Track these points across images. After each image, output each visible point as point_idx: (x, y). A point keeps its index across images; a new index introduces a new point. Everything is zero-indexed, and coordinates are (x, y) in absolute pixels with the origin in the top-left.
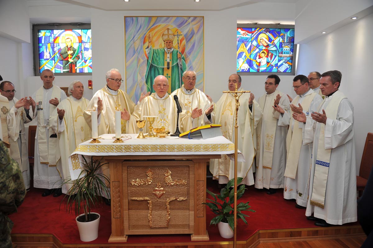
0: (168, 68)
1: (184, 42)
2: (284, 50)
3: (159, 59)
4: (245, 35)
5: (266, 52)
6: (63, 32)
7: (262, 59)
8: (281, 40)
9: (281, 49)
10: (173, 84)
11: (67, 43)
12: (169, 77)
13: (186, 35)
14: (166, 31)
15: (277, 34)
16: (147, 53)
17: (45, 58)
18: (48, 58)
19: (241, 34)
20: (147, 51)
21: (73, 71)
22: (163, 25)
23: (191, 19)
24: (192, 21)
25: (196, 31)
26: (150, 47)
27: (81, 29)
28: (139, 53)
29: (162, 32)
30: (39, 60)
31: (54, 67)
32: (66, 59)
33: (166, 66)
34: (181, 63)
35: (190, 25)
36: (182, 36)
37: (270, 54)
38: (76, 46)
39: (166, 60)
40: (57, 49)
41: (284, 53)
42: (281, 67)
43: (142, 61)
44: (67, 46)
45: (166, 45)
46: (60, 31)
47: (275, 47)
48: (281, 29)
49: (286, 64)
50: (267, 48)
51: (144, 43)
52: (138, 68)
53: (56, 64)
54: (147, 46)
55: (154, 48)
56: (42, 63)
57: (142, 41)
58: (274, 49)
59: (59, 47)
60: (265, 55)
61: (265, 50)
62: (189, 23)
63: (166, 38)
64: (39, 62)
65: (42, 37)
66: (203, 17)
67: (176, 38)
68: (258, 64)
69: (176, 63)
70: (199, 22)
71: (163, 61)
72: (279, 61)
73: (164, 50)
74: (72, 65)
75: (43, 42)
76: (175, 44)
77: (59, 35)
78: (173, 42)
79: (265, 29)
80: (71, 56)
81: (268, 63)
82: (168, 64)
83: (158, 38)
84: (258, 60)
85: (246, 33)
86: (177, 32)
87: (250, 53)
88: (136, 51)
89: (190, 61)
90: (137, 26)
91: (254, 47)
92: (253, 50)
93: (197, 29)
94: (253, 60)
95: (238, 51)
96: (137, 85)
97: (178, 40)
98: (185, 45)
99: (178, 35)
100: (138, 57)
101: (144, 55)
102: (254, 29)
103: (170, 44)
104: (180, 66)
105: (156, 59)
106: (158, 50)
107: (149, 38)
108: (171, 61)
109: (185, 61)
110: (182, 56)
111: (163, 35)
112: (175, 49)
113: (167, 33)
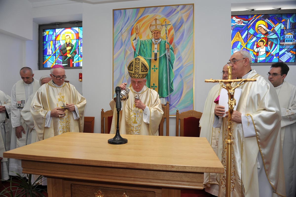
0: (156, 60)
1: (173, 31)
2: (286, 37)
3: (147, 50)
4: (240, 23)
5: (265, 41)
6: (63, 31)
7: (260, 48)
8: (283, 26)
9: (283, 36)
10: (161, 76)
11: (66, 40)
12: (157, 69)
13: (174, 25)
14: (154, 22)
15: (278, 20)
16: (134, 45)
17: (48, 54)
18: (50, 54)
19: (236, 22)
20: (134, 43)
21: (71, 66)
22: (151, 15)
23: (180, 7)
24: (181, 10)
25: (185, 20)
26: (137, 39)
27: (79, 27)
28: (127, 45)
29: (150, 23)
30: (43, 56)
31: (55, 62)
32: (65, 55)
33: (153, 58)
34: (169, 54)
35: (179, 14)
36: (170, 26)
37: (269, 43)
38: (74, 42)
39: (154, 51)
40: (58, 46)
41: (287, 41)
42: (282, 57)
43: (129, 52)
44: (66, 43)
45: (153, 36)
46: (61, 30)
47: (275, 35)
48: (282, 14)
49: (289, 53)
50: (266, 36)
51: (132, 34)
52: (126, 60)
53: (56, 59)
54: (134, 38)
55: (141, 40)
56: (45, 59)
57: (130, 33)
58: (275, 36)
59: (59, 44)
60: (264, 44)
61: (263, 38)
62: (178, 12)
63: (153, 28)
64: (43, 58)
65: (46, 36)
66: (193, 5)
67: (164, 28)
68: (255, 54)
69: (164, 54)
70: (189, 10)
71: (150, 52)
72: (281, 50)
73: (152, 41)
74: (70, 60)
75: (47, 40)
76: (163, 34)
77: (60, 33)
78: (161, 32)
79: (262, 16)
80: (69, 52)
81: (267, 52)
82: (156, 55)
83: (146, 29)
84: (256, 50)
85: (242, 21)
86: (165, 22)
87: (246, 43)
88: (123, 43)
89: (179, 51)
90: (124, 18)
91: (250, 35)
92: (249, 39)
93: (187, 18)
94: (250, 50)
95: (232, 40)
96: (124, 77)
97: (166, 30)
98: (173, 35)
99: (166, 25)
100: (125, 49)
101: (131, 47)
102: (251, 16)
103: (158, 34)
104: (168, 57)
105: (143, 51)
106: (145, 41)
107: (136, 30)
108: (159, 52)
109: (173, 52)
110: (170, 46)
111: (151, 25)
112: (163, 40)
113: (155, 24)
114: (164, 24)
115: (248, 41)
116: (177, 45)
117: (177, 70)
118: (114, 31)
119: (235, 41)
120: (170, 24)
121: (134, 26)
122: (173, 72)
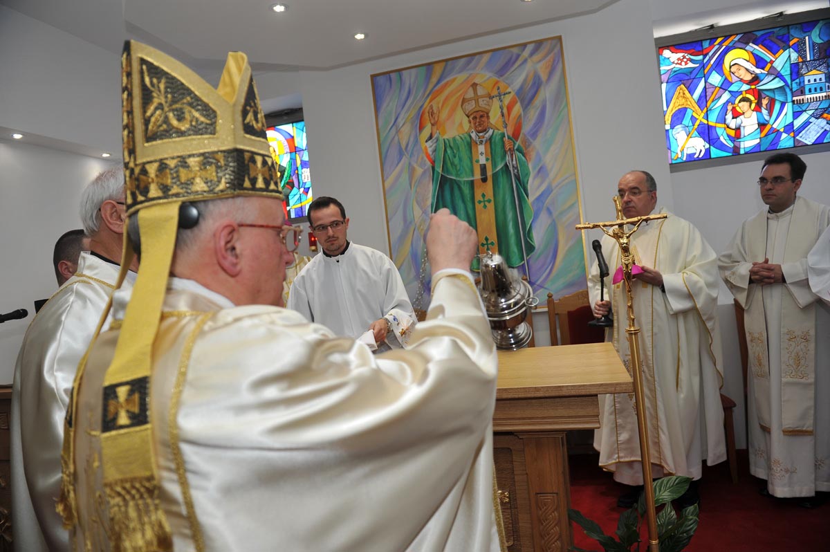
0: (484, 180)
1: (517, 108)
2: (806, 83)
3: (460, 160)
4: (683, 63)
5: (752, 98)
7: (742, 117)
8: (794, 55)
9: (797, 81)
10: (500, 217)
12: (489, 201)
13: (520, 93)
14: (471, 91)
15: (779, 43)
16: (430, 151)
19: (673, 63)
20: (430, 147)
22: (462, 77)
23: (530, 48)
24: (532, 54)
25: (544, 77)
26: (435, 136)
27: (292, 123)
28: (412, 153)
29: (461, 95)
33: (478, 176)
34: (514, 162)
35: (529, 66)
36: (510, 96)
37: (765, 102)
38: (285, 161)
39: (477, 161)
41: (810, 91)
42: (803, 132)
43: (419, 171)
45: (472, 125)
47: (777, 79)
48: (788, 26)
49: (820, 120)
50: (753, 87)
51: (421, 128)
52: (413, 189)
54: (428, 135)
55: (446, 137)
57: (416, 125)
58: (777, 83)
60: (750, 106)
61: (747, 91)
62: (525, 61)
63: (471, 106)
66: (559, 38)
67: (496, 103)
68: (732, 133)
69: (503, 164)
70: (550, 52)
71: (469, 164)
72: (797, 114)
73: (470, 137)
76: (495, 117)
78: (490, 115)
79: (739, 36)
81: (762, 126)
82: (483, 168)
83: (453, 111)
84: (733, 123)
85: (687, 57)
86: (496, 88)
87: (706, 109)
88: (404, 150)
89: (538, 154)
90: (400, 91)
91: (713, 89)
92: (712, 98)
93: (548, 71)
94: (717, 125)
95: (668, 107)
96: (414, 230)
97: (501, 108)
98: (520, 116)
99: (500, 95)
100: (410, 164)
101: (422, 158)
102: (708, 41)
103: (483, 119)
104: (514, 171)
105: (452, 164)
106: (454, 139)
107: (430, 115)
108: (490, 161)
109: (525, 157)
110: (515, 144)
111: (464, 101)
112: (496, 131)
113: (472, 95)
114: (495, 92)
115: (708, 106)
116: (531, 140)
117: (538, 199)
118: (380, 125)
119: (677, 109)
120: (510, 93)
121: (426, 108)
122: (530, 205)
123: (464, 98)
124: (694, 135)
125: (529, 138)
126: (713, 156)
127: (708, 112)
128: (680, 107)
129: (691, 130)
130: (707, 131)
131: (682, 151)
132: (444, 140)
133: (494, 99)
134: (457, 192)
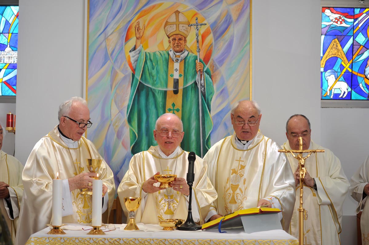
0: (176, 92)
1: (210, 38)
3: (158, 72)
4: (339, 22)
10: (186, 125)
12: (178, 110)
13: (214, 25)
14: (174, 16)
16: (132, 60)
19: (332, 20)
20: (133, 56)
22: (167, 4)
25: (234, 17)
26: (138, 49)
28: (116, 59)
29: (165, 18)
33: (171, 88)
34: (202, 82)
35: (223, 6)
36: (206, 27)
39: (172, 76)
43: (121, 75)
45: (171, 45)
51: (127, 39)
52: (113, 91)
54: (133, 46)
55: (148, 51)
57: (123, 36)
62: (221, 1)
63: (172, 29)
67: (193, 31)
69: (193, 82)
71: (165, 77)
73: (169, 54)
76: (191, 41)
78: (187, 39)
82: (176, 82)
83: (156, 30)
85: (342, 18)
86: (195, 18)
87: (351, 60)
88: (109, 55)
89: (222, 78)
90: (112, 5)
91: (358, 47)
92: (357, 53)
93: (238, 13)
94: (359, 74)
95: (324, 54)
96: (110, 125)
97: (197, 35)
98: (211, 45)
99: (197, 25)
100: (113, 68)
101: (125, 65)
102: (359, 9)
103: (181, 42)
104: (201, 88)
105: (150, 74)
106: (155, 54)
107: (137, 30)
108: (182, 77)
109: (211, 79)
110: (204, 66)
111: (167, 24)
112: (190, 53)
113: (175, 20)
114: (193, 22)
115: (354, 57)
116: (218, 66)
117: (218, 114)
118: (90, 31)
119: (330, 57)
120: (206, 24)
121: (133, 23)
122: (211, 118)
123: (167, 21)
124: (340, 80)
125: (217, 64)
126: (353, 98)
127: (353, 63)
128: (333, 56)
129: (339, 75)
130: (350, 78)
131: (331, 91)
132: (146, 53)
133: (192, 27)
134: (151, 99)
